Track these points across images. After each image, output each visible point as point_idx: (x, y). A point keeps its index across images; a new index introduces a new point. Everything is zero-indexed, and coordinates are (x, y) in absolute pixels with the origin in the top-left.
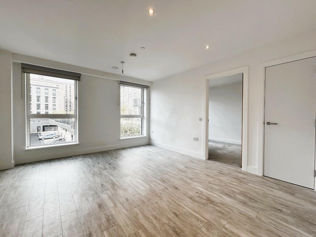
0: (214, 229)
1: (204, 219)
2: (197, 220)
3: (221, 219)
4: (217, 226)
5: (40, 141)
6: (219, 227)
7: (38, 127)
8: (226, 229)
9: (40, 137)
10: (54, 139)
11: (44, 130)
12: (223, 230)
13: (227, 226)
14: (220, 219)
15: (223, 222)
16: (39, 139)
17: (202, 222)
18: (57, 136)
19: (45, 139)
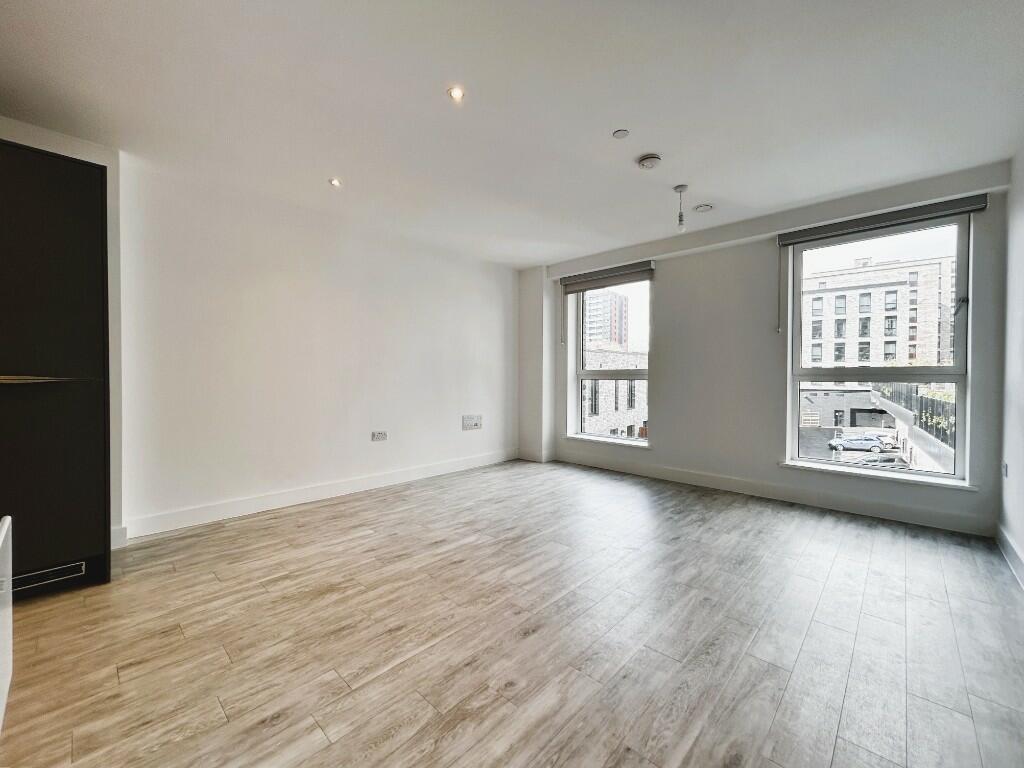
0: (323, 698)
1: (362, 682)
2: (367, 669)
3: (352, 728)
4: (329, 709)
5: (830, 452)
6: (322, 712)
7: (836, 411)
8: (310, 729)
9: (834, 442)
10: (875, 455)
11: (853, 424)
12: (310, 720)
13: (318, 735)
14: (352, 724)
15: (336, 730)
16: (830, 445)
17: (357, 676)
18: (889, 448)
19: (845, 449)
